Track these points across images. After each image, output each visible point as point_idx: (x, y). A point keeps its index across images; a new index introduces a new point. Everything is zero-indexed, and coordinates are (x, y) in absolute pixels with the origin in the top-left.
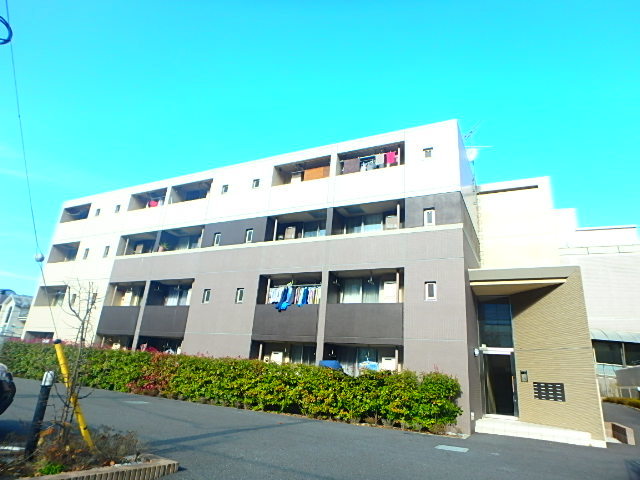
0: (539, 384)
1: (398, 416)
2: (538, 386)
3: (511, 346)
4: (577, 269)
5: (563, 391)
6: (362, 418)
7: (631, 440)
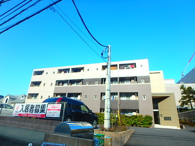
0: (165, 117)
1: (140, 124)
2: (165, 118)
3: (158, 109)
4: (173, 93)
5: (171, 118)
6: (132, 125)
7: (184, 128)
